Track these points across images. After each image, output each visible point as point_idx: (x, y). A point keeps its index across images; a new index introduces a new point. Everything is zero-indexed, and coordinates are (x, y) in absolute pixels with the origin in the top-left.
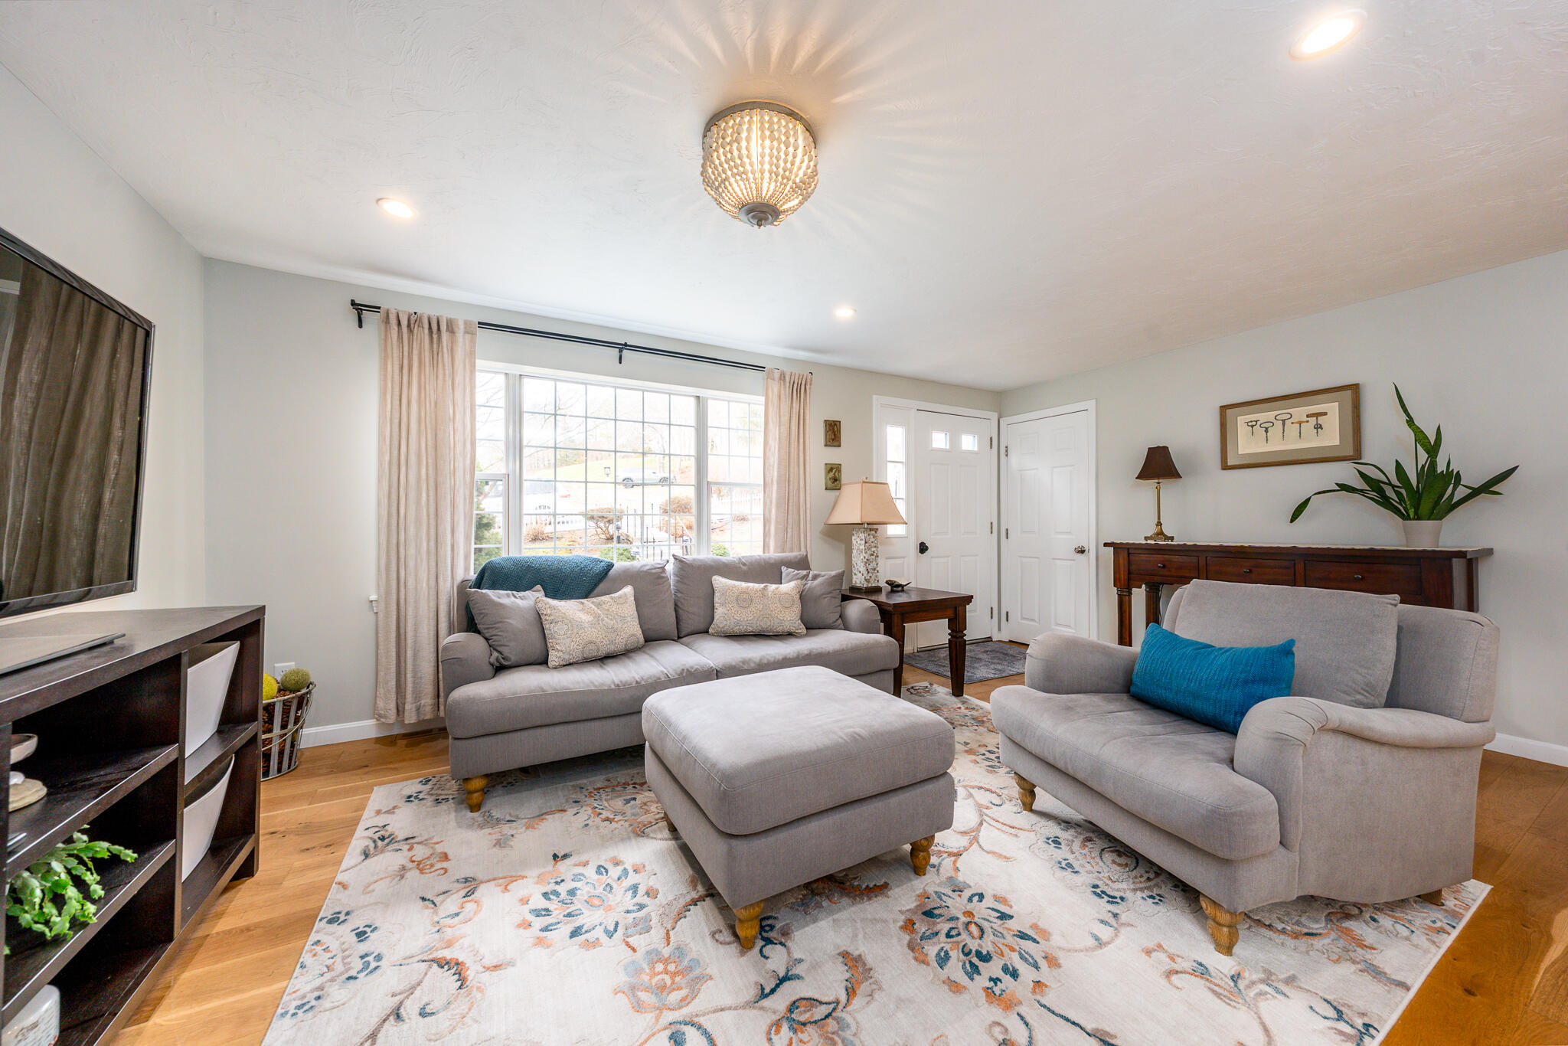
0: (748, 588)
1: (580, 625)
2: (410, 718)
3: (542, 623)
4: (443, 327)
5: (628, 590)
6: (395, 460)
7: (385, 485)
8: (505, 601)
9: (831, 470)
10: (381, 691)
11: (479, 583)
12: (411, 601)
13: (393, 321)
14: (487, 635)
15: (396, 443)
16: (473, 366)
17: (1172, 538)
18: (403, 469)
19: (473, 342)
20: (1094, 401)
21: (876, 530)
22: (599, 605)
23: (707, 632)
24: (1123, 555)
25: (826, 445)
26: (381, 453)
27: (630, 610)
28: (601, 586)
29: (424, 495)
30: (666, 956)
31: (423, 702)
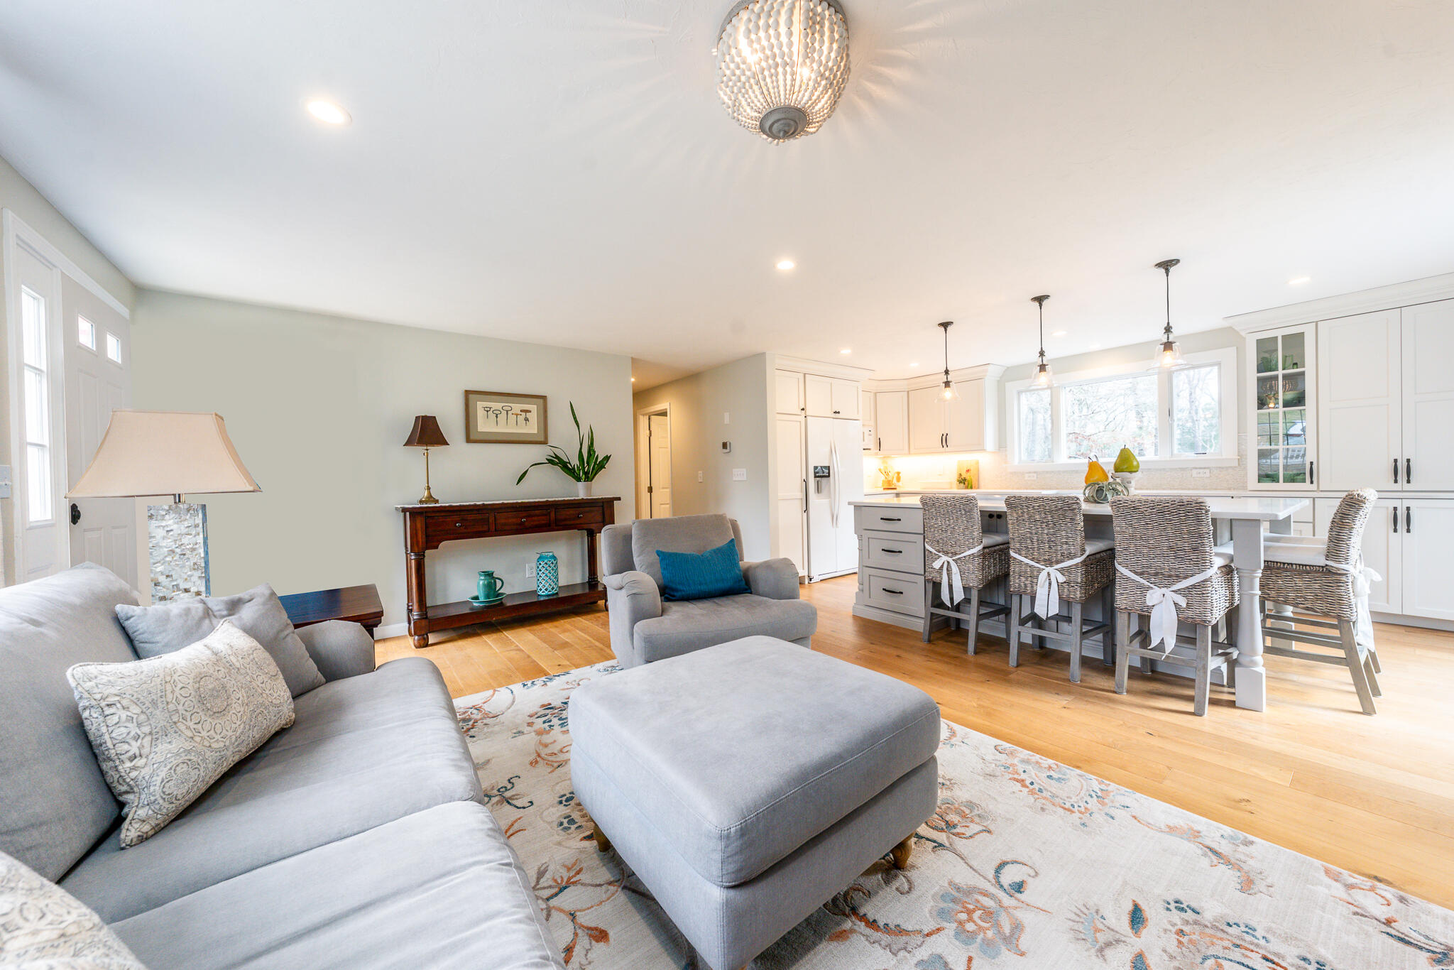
24: (420, 518)
30: (956, 924)
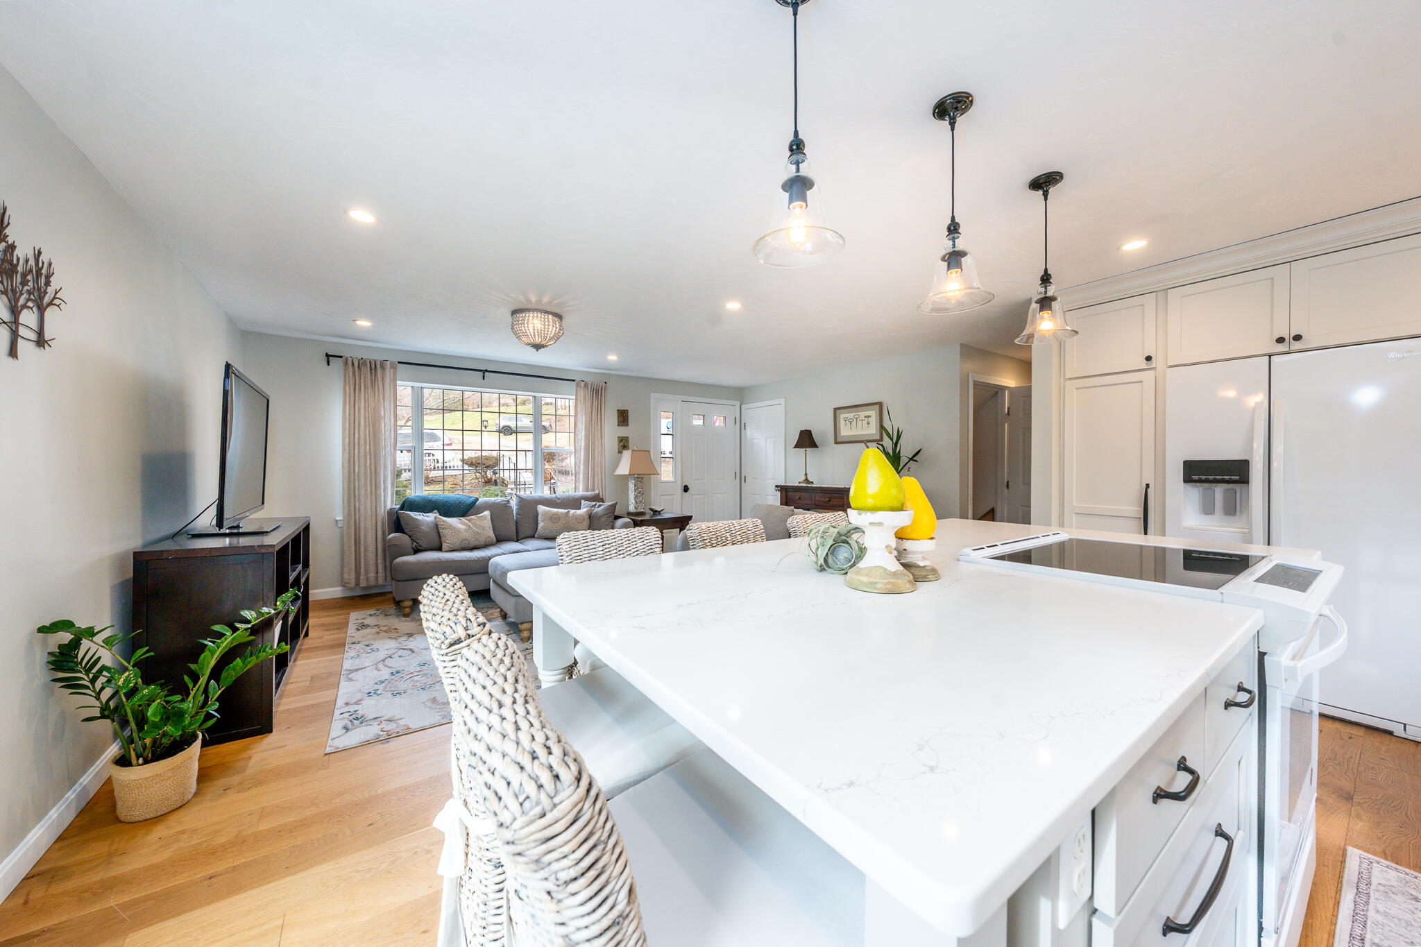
0: (557, 512)
1: (459, 531)
2: (363, 584)
3: (438, 529)
4: (378, 366)
5: (487, 513)
6: (352, 442)
7: (347, 455)
8: (418, 517)
9: (622, 440)
10: (346, 569)
11: (402, 508)
12: (362, 519)
13: (350, 364)
14: (410, 534)
15: (352, 432)
16: (395, 386)
17: (812, 483)
18: (357, 447)
19: (395, 374)
20: (784, 399)
21: (642, 478)
22: (469, 521)
23: (533, 537)
24: (784, 492)
25: (618, 425)
26: (344, 438)
27: (487, 524)
28: (471, 511)
29: (368, 461)
31: (369, 575)
